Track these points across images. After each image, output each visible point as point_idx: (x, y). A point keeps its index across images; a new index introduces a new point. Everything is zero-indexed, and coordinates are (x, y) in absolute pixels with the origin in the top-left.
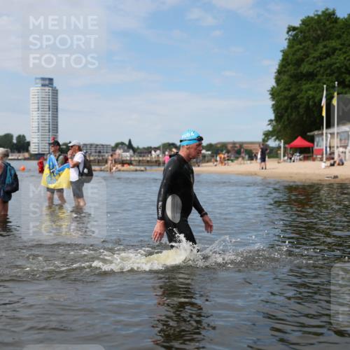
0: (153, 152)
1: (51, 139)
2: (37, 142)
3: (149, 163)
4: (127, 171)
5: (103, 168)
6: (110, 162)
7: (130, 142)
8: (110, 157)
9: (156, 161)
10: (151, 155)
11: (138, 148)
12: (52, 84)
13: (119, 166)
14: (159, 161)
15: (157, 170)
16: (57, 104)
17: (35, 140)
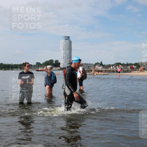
0: (111, 67)
1: (69, 62)
2: (63, 63)
3: (110, 71)
4: (100, 75)
5: (90, 73)
6: (93, 71)
7: (101, 62)
8: (93, 69)
9: (113, 71)
10: (111, 68)
11: (105, 65)
12: (69, 39)
13: (97, 73)
14: (114, 70)
15: (113, 74)
16: (71, 47)
17: (62, 62)
